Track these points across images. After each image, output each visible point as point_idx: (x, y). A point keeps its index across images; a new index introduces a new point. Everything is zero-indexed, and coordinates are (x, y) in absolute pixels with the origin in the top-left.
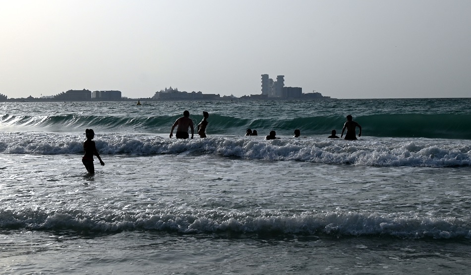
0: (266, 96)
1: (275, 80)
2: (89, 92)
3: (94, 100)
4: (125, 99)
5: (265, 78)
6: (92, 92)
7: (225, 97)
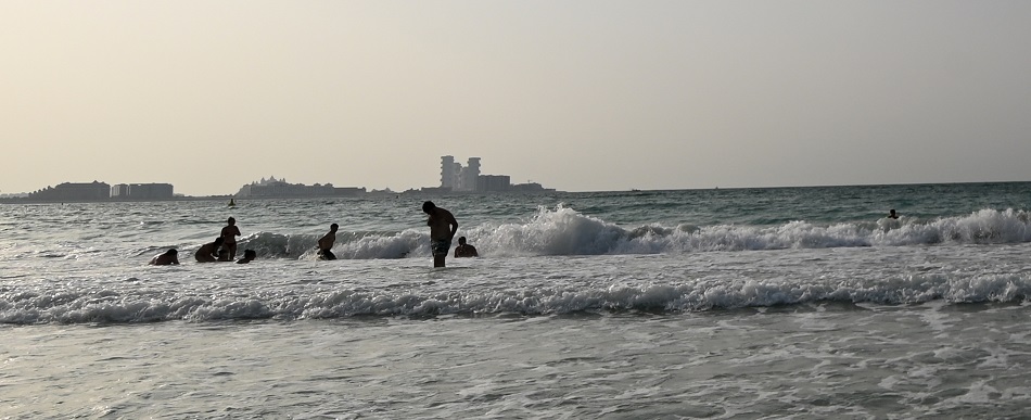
0: (449, 189)
1: (465, 164)
2: (105, 187)
3: (114, 199)
4: (181, 198)
5: (448, 162)
6: (112, 186)
7: (375, 192)
